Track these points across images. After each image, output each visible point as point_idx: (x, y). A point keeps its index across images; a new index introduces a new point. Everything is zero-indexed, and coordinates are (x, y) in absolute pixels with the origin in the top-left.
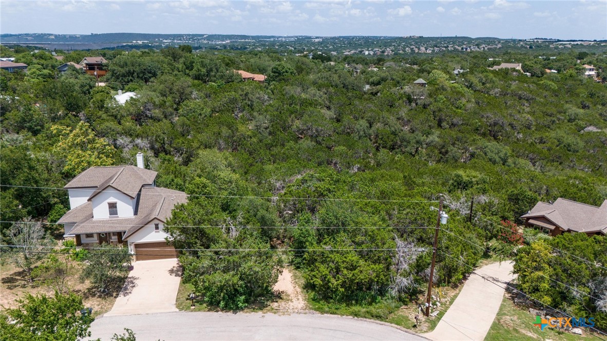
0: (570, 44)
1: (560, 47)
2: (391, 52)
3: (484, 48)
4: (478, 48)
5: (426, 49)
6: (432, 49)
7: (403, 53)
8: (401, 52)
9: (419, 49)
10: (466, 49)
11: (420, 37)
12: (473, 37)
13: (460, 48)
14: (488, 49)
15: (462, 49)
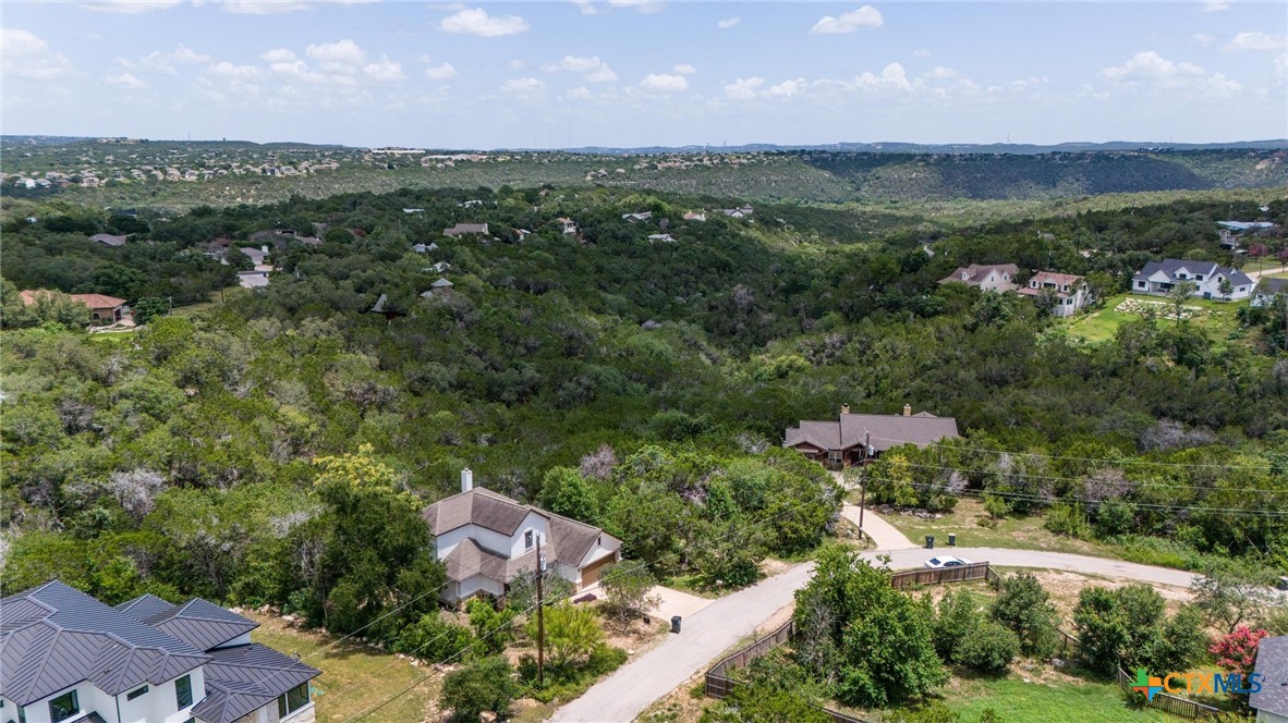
0: (450, 159)
1: (439, 165)
2: (97, 180)
3: (306, 169)
4: (296, 168)
5: (183, 173)
6: (197, 172)
7: (128, 181)
8: (121, 179)
9: (165, 173)
10: (273, 172)
11: (142, 141)
12: (261, 143)
13: (258, 170)
14: (316, 171)
15: (264, 171)
